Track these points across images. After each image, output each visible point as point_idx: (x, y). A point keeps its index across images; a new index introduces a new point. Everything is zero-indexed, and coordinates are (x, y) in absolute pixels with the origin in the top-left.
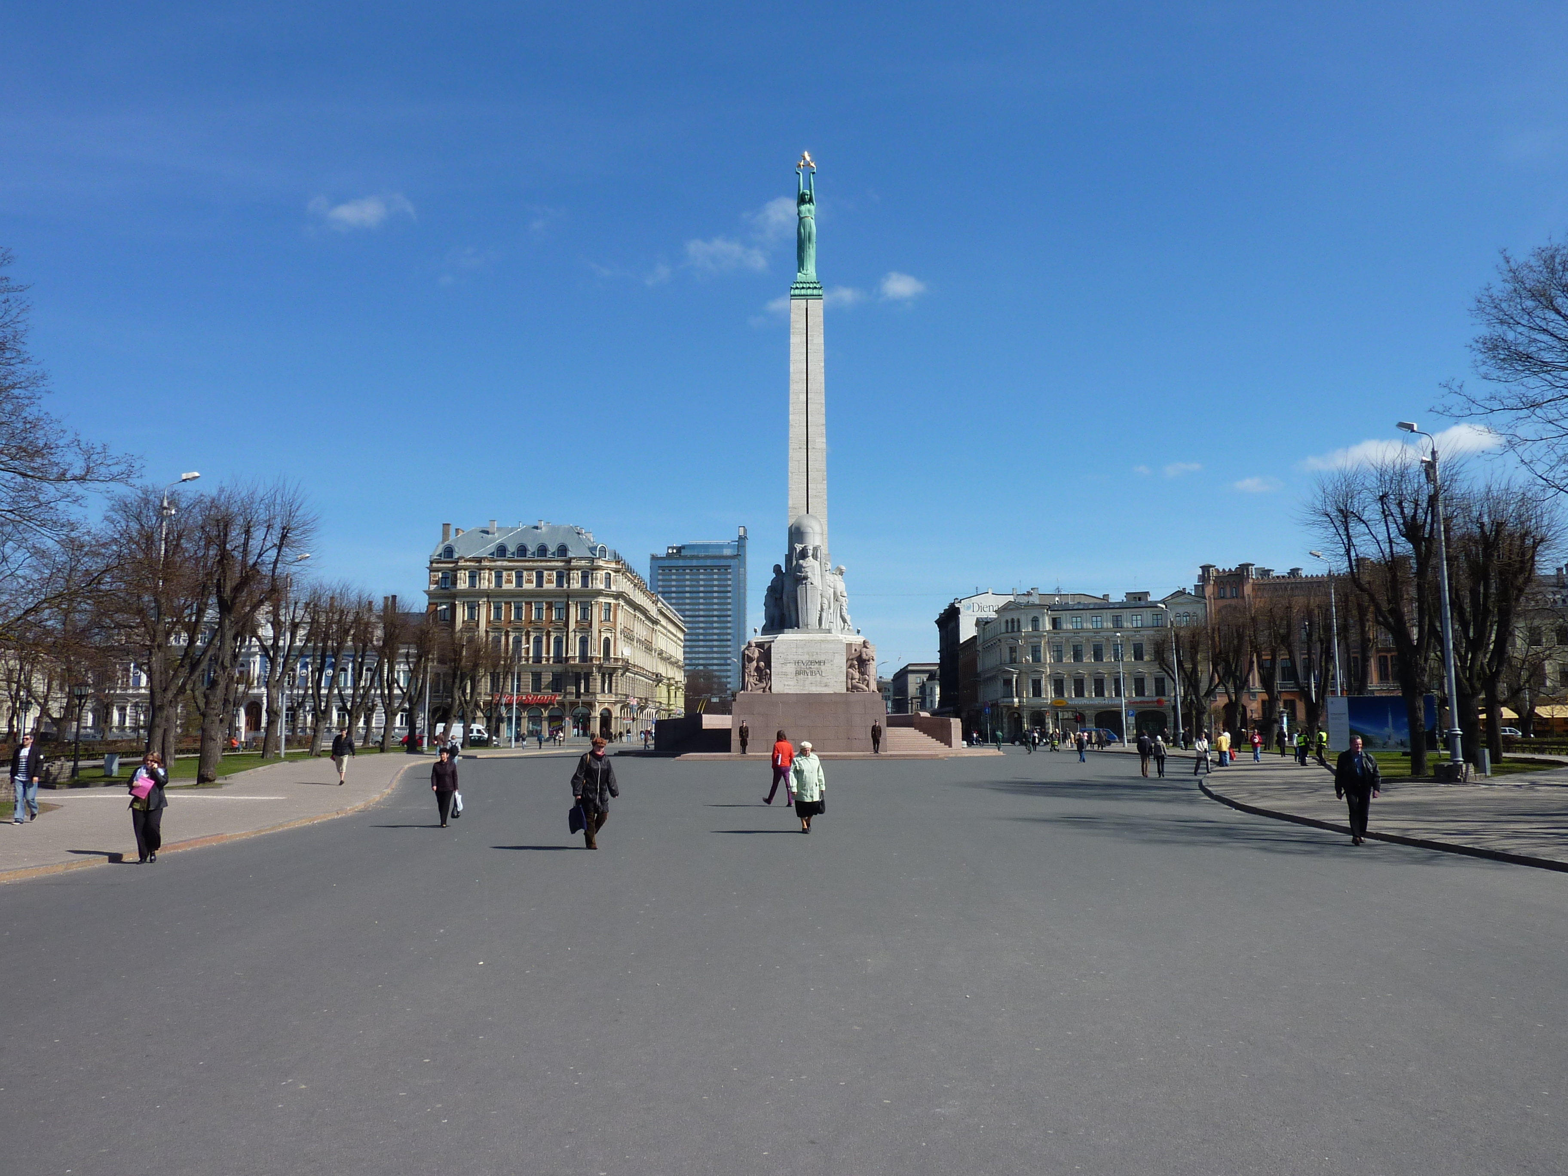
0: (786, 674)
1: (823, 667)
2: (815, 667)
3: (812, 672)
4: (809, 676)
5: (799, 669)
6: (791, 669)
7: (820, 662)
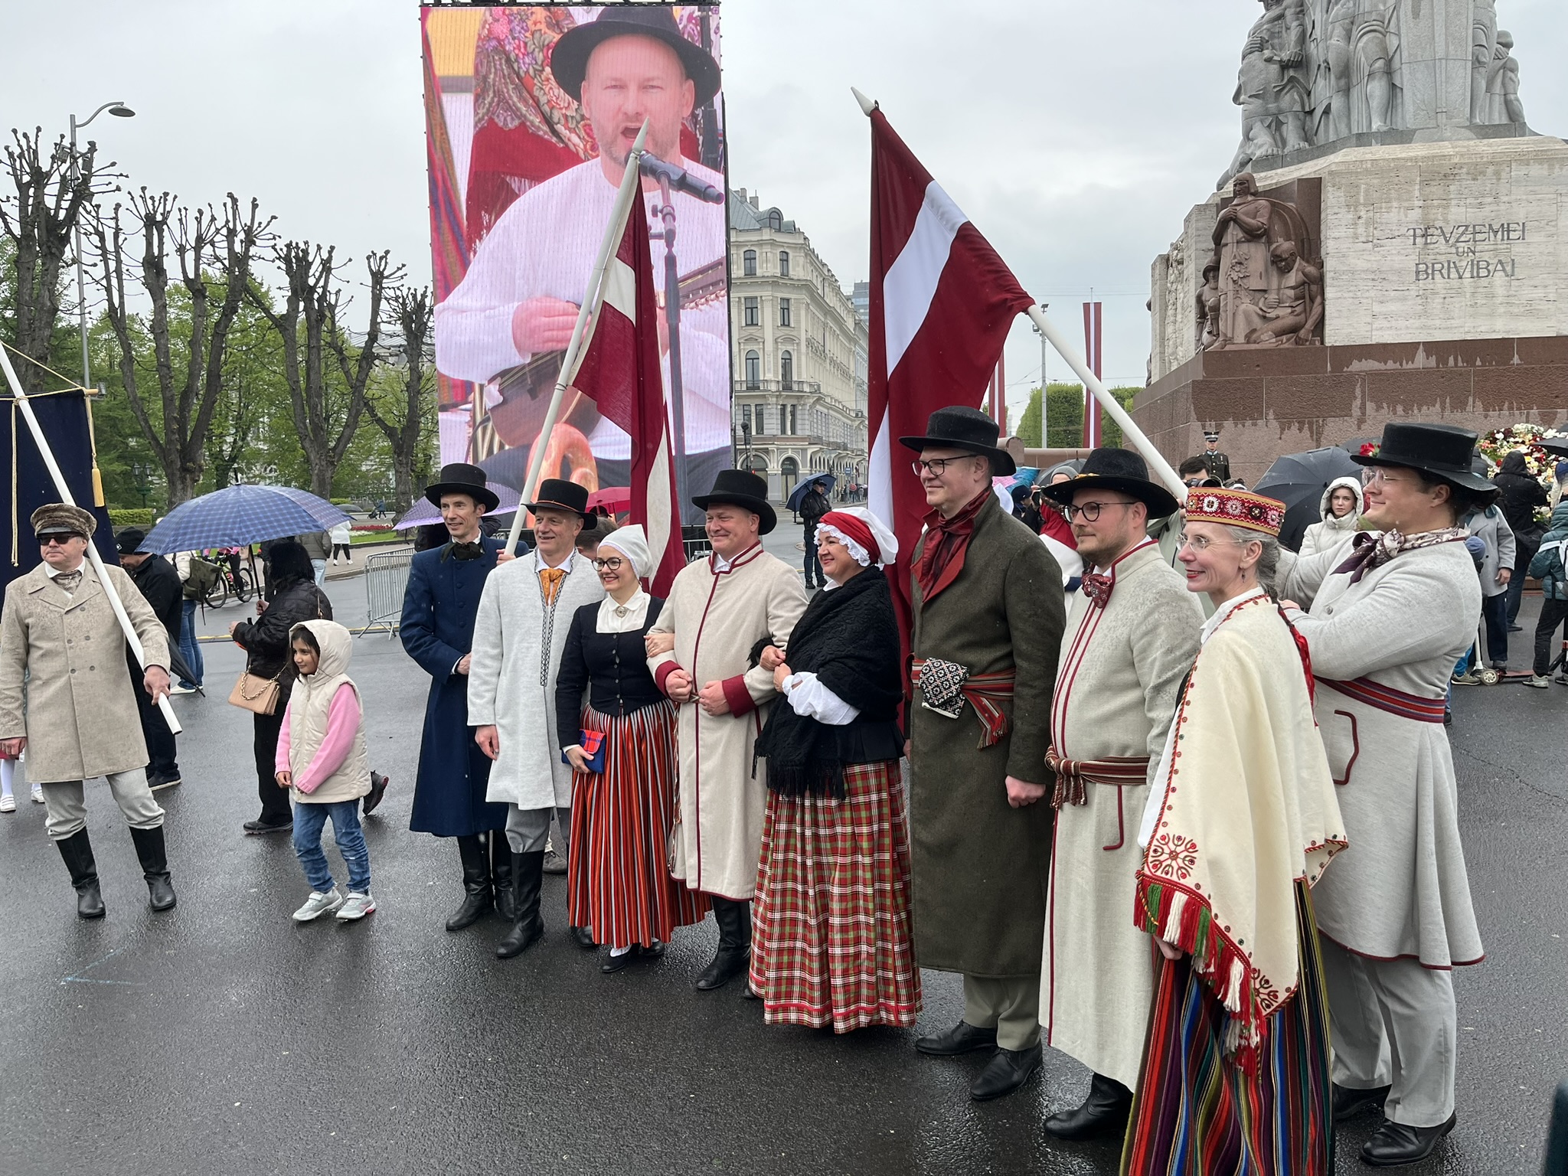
0: (1378, 276)
1: (1518, 249)
2: (1486, 250)
3: (1475, 265)
4: (1467, 280)
5: (1429, 259)
6: (1401, 256)
7: (1506, 229)
